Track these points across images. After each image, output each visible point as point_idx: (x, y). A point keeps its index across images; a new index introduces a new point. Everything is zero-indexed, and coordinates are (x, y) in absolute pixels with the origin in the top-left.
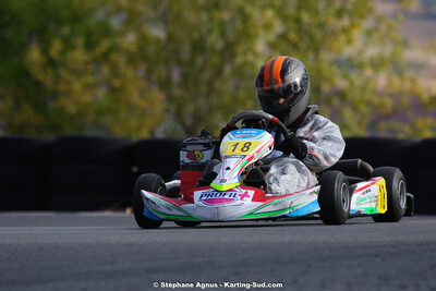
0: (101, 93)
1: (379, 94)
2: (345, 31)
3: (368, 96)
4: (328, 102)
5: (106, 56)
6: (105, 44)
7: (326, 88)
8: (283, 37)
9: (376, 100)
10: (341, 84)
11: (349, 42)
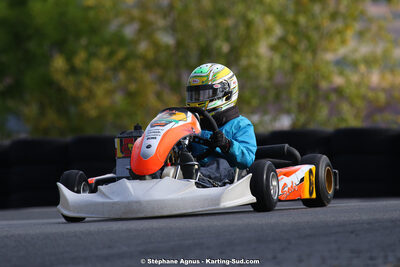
0: (119, 97)
1: (373, 89)
2: (339, 32)
3: (363, 90)
4: (326, 98)
5: (122, 63)
6: (121, 53)
7: (324, 85)
8: (283, 40)
9: (370, 95)
10: (338, 81)
11: (343, 42)
